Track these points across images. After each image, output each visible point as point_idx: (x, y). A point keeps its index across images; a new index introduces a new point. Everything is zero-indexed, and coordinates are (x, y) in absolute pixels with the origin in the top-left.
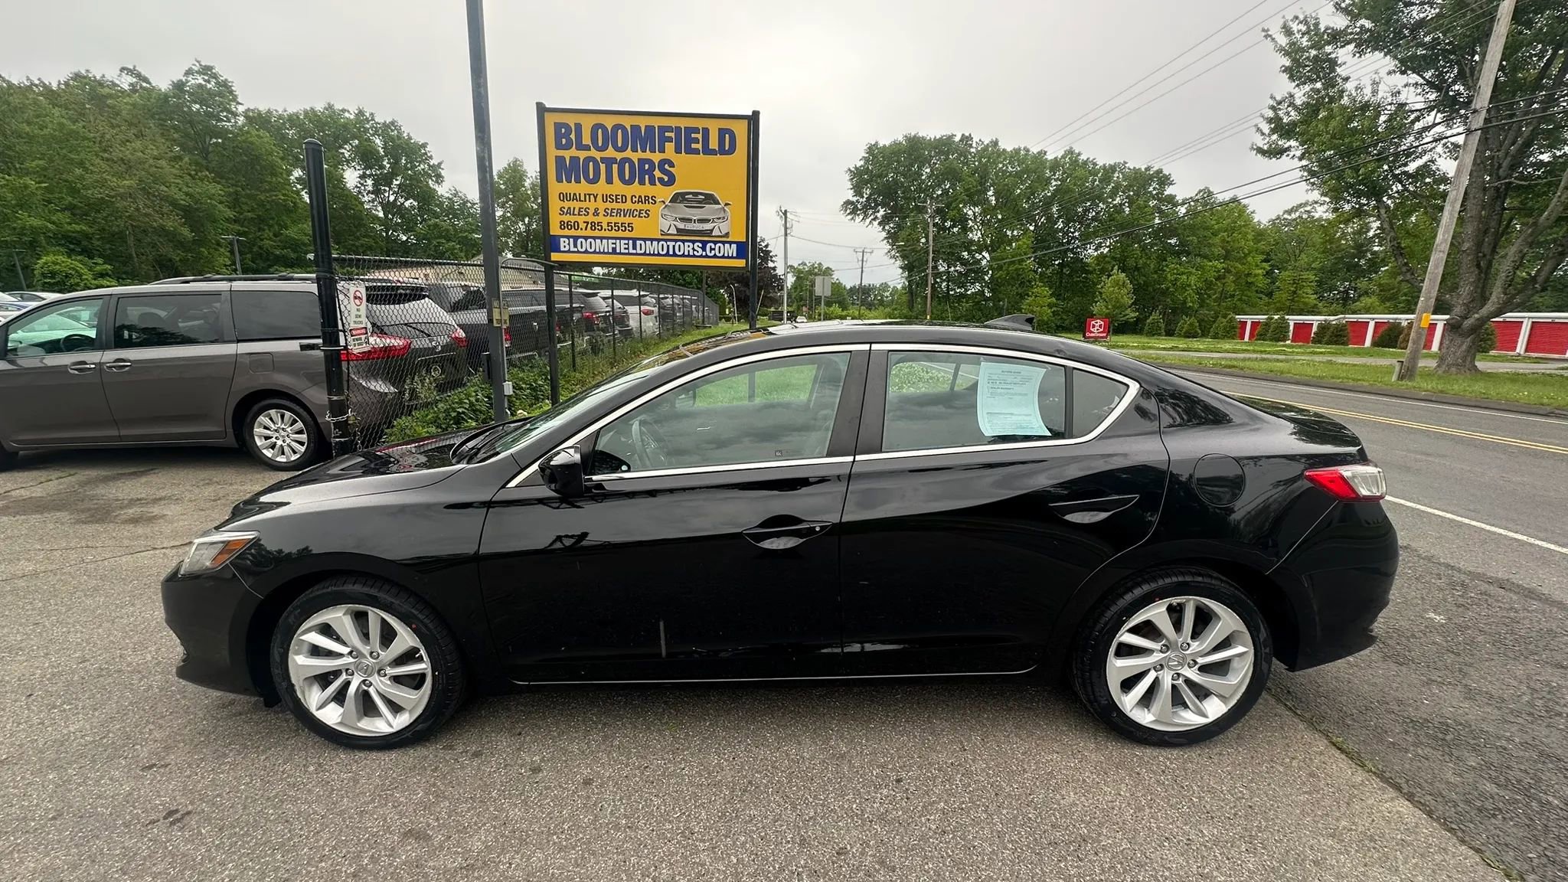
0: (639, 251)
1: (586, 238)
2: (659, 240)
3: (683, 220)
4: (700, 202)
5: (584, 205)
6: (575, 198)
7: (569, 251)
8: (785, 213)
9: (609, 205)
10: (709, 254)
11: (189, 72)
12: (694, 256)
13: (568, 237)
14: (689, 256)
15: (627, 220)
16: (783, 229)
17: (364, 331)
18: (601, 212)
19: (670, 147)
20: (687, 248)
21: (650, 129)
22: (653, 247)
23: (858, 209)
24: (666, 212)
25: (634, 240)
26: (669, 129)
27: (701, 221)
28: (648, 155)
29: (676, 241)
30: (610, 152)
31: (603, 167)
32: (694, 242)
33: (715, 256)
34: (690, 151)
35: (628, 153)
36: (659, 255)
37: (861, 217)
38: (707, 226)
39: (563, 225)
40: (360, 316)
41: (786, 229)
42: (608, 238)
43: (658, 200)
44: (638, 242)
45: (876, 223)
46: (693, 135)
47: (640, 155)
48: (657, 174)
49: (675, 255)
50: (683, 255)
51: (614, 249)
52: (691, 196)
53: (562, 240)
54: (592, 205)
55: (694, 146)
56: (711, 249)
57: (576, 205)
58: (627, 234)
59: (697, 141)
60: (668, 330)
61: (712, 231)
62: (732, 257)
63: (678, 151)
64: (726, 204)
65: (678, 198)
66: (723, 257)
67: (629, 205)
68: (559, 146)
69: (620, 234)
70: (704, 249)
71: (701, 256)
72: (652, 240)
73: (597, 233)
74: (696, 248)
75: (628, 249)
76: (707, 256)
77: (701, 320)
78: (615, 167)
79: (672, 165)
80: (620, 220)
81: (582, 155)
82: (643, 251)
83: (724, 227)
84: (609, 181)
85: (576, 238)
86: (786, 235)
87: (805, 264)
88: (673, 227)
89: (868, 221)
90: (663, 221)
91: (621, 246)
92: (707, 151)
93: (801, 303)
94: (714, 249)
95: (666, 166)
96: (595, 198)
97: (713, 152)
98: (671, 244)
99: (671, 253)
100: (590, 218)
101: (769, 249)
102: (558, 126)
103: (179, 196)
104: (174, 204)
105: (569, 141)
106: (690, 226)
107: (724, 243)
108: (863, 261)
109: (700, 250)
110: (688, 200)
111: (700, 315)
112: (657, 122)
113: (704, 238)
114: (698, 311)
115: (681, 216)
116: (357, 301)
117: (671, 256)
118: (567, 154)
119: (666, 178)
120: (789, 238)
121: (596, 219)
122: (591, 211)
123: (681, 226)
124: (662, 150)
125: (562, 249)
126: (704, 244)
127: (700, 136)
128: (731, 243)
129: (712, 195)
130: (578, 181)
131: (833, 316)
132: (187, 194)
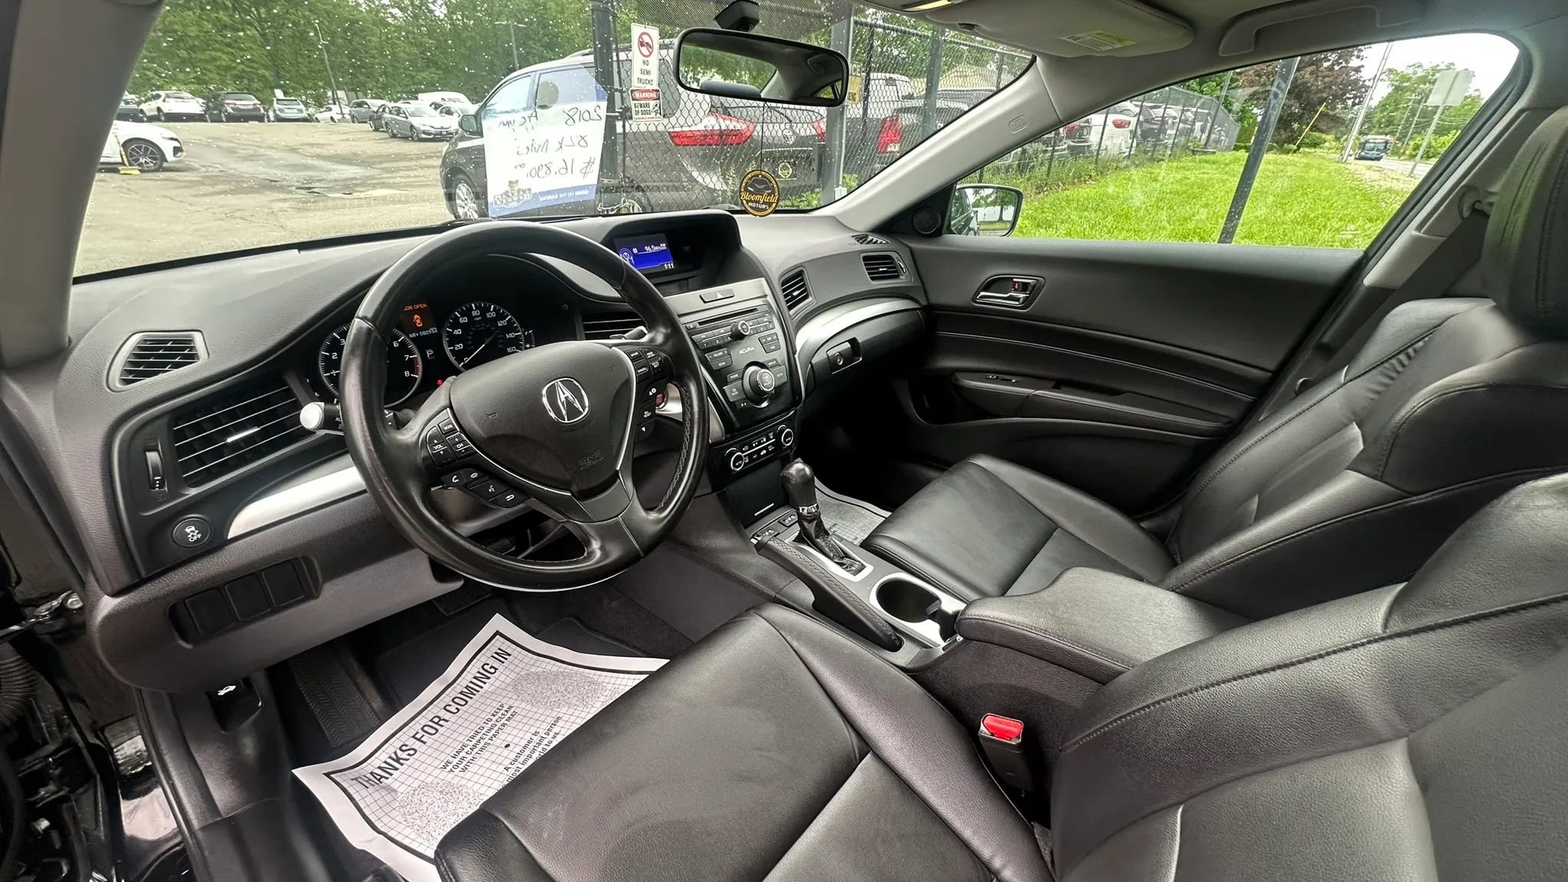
17: (654, 95)
40: (648, 73)
60: (1145, 152)
77: (1203, 142)
87: (1420, 66)
111: (1204, 137)
114: (1203, 131)
116: (644, 50)
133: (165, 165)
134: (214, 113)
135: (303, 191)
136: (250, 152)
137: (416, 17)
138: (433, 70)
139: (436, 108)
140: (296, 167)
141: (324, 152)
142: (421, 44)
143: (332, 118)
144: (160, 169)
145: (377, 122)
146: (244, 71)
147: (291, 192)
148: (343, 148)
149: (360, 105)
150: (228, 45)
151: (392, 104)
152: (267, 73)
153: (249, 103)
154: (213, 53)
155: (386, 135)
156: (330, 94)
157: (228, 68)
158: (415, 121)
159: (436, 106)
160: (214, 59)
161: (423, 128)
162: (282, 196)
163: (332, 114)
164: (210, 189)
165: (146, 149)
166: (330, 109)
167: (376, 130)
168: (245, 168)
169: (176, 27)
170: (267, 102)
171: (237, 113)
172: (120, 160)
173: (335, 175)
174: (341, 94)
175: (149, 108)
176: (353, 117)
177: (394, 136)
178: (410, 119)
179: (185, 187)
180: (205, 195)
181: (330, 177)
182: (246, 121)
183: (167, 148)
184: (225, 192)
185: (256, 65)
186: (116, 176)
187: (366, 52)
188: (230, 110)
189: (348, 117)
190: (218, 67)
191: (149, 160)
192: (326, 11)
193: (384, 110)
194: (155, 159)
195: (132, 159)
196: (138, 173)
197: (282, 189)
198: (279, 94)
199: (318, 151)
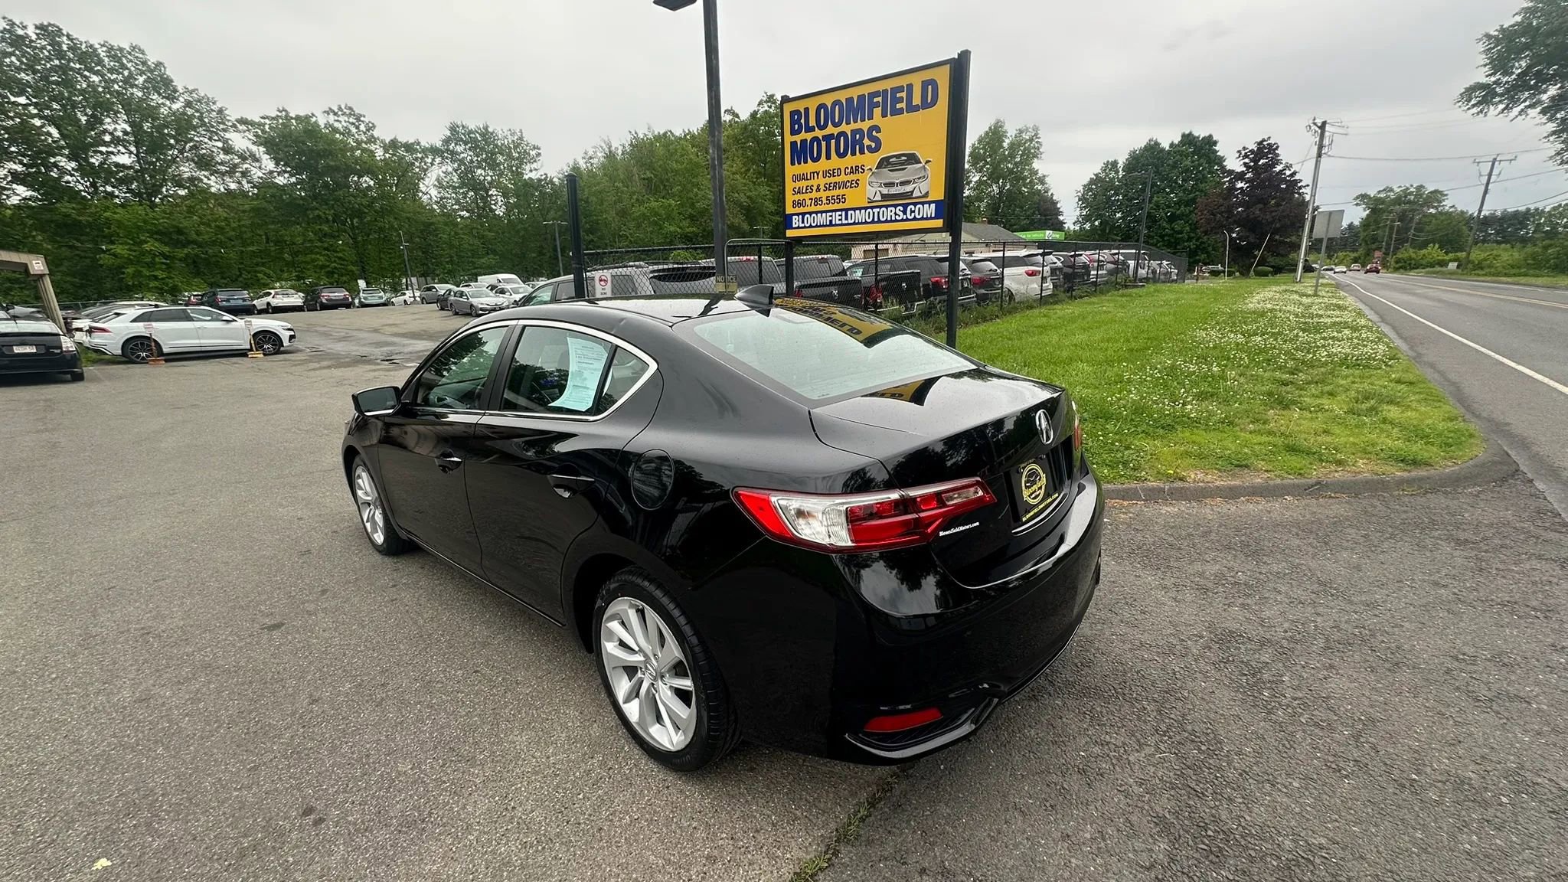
0: (850, 221)
1: (810, 213)
2: (866, 208)
3: (887, 185)
4: (903, 164)
5: (809, 183)
6: (804, 178)
7: (799, 227)
8: (1323, 127)
9: (828, 180)
10: (909, 217)
11: (760, 103)
12: (896, 221)
13: (798, 214)
14: (891, 221)
15: (841, 192)
16: (1316, 148)
18: (822, 188)
19: (877, 111)
20: (890, 213)
21: (861, 98)
22: (861, 216)
23: (1496, 94)
24: (873, 179)
25: (847, 210)
26: (877, 94)
27: (903, 183)
28: (859, 125)
29: (880, 207)
30: (830, 130)
31: (824, 144)
32: (895, 206)
33: (915, 219)
34: (896, 112)
35: (844, 127)
36: (866, 223)
37: (1501, 106)
38: (908, 188)
39: (796, 204)
41: (1321, 147)
42: (826, 212)
43: (866, 169)
44: (850, 212)
45: (1534, 112)
46: (898, 95)
47: (853, 126)
48: (866, 142)
49: (879, 221)
50: (886, 221)
51: (831, 221)
52: (894, 159)
53: (794, 217)
54: (814, 182)
55: (898, 106)
56: (912, 212)
57: (804, 184)
58: (841, 206)
59: (901, 100)
61: (912, 192)
62: (931, 218)
63: (884, 115)
64: (928, 162)
65: (884, 163)
66: (922, 219)
67: (843, 178)
68: (793, 132)
69: (836, 206)
70: (905, 212)
71: (902, 220)
72: (860, 209)
73: (819, 208)
74: (898, 212)
75: (841, 220)
76: (907, 220)
78: (833, 142)
79: (879, 130)
80: (836, 192)
81: (809, 136)
82: (852, 221)
83: (924, 186)
84: (828, 157)
85: (803, 214)
86: (1319, 155)
87: (1391, 190)
88: (878, 193)
89: (1516, 110)
90: (871, 189)
91: (836, 218)
92: (911, 108)
93: (1374, 246)
94: (914, 211)
95: (874, 133)
96: (818, 175)
97: (916, 109)
98: (876, 210)
99: (876, 220)
100: (814, 195)
101: (1297, 177)
102: (792, 114)
103: (743, 199)
104: (741, 205)
105: (800, 125)
106: (893, 190)
107: (923, 203)
108: (1490, 175)
109: (901, 214)
110: (893, 164)
112: (865, 90)
113: (904, 200)
115: (887, 181)
116: (602, 283)
117: (877, 222)
118: (798, 138)
119: (873, 145)
120: (1323, 159)
121: (818, 195)
122: (815, 188)
123: (885, 191)
124: (871, 118)
125: (794, 226)
126: (905, 206)
127: (904, 94)
128: (929, 203)
129: (914, 154)
130: (806, 162)
131: (1424, 262)
132: (748, 197)
133: (282, 349)
134: (313, 303)
135: (386, 363)
136: (343, 334)
137: (480, 216)
138: (492, 256)
139: (492, 290)
140: (379, 344)
141: (401, 331)
142: (483, 237)
143: (405, 301)
144: (278, 352)
145: (443, 303)
146: (335, 268)
147: (378, 364)
148: (415, 326)
149: (429, 289)
150: (326, 249)
151: (456, 289)
152: (354, 268)
153: (339, 294)
154: (313, 256)
155: (450, 313)
156: (404, 281)
157: (322, 267)
158: (474, 301)
159: (492, 287)
160: (313, 261)
161: (480, 306)
162: (374, 367)
163: (406, 297)
164: (317, 365)
165: (270, 338)
166: (404, 294)
167: (442, 309)
168: (340, 348)
169: (286, 238)
170: (354, 291)
171: (331, 303)
172: (249, 347)
173: (410, 349)
174: (414, 280)
175: (260, 303)
176: (423, 299)
177: (457, 314)
178: (471, 299)
179: (299, 364)
180: (314, 369)
181: (406, 351)
182: (336, 309)
183: (285, 336)
184: (329, 367)
185: (346, 263)
186: (245, 359)
187: (437, 247)
188: (324, 301)
189: (418, 299)
190: (315, 266)
191: (270, 346)
192: (407, 218)
193: (449, 294)
194: (276, 345)
195: (259, 346)
196: (262, 356)
197: (370, 362)
198: (362, 283)
199: (395, 330)
